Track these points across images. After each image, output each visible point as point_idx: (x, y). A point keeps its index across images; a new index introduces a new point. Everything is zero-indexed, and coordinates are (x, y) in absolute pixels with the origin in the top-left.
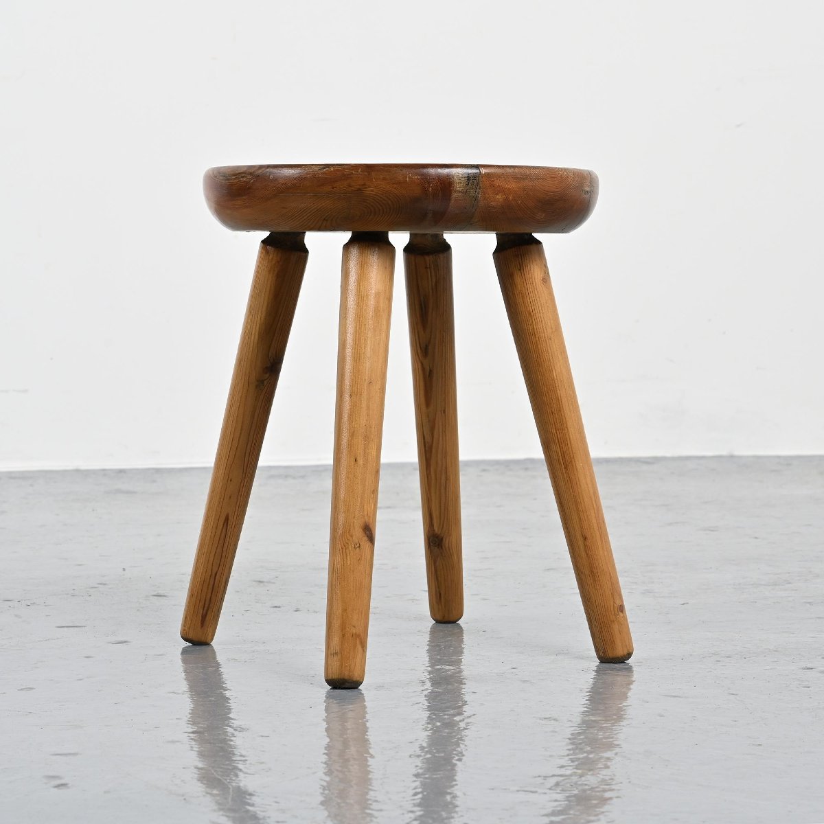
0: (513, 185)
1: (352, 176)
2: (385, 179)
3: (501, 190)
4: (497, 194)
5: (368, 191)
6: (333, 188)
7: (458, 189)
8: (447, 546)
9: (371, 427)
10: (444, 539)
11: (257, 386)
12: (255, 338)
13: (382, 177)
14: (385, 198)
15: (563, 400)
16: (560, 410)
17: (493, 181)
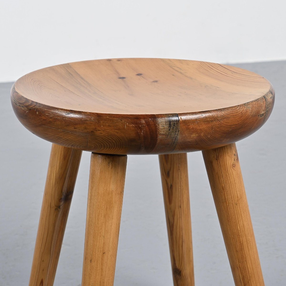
0: (204, 126)
1: (87, 122)
2: (109, 126)
3: (195, 131)
4: (191, 134)
5: (98, 133)
6: (75, 128)
7: (162, 133)
8: (184, 274)
9: (103, 283)
10: (182, 272)
11: (56, 209)
12: (53, 181)
13: (107, 124)
14: (110, 138)
15: (244, 244)
16: (242, 249)
17: (188, 126)
